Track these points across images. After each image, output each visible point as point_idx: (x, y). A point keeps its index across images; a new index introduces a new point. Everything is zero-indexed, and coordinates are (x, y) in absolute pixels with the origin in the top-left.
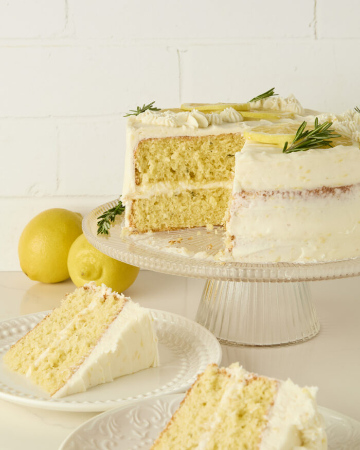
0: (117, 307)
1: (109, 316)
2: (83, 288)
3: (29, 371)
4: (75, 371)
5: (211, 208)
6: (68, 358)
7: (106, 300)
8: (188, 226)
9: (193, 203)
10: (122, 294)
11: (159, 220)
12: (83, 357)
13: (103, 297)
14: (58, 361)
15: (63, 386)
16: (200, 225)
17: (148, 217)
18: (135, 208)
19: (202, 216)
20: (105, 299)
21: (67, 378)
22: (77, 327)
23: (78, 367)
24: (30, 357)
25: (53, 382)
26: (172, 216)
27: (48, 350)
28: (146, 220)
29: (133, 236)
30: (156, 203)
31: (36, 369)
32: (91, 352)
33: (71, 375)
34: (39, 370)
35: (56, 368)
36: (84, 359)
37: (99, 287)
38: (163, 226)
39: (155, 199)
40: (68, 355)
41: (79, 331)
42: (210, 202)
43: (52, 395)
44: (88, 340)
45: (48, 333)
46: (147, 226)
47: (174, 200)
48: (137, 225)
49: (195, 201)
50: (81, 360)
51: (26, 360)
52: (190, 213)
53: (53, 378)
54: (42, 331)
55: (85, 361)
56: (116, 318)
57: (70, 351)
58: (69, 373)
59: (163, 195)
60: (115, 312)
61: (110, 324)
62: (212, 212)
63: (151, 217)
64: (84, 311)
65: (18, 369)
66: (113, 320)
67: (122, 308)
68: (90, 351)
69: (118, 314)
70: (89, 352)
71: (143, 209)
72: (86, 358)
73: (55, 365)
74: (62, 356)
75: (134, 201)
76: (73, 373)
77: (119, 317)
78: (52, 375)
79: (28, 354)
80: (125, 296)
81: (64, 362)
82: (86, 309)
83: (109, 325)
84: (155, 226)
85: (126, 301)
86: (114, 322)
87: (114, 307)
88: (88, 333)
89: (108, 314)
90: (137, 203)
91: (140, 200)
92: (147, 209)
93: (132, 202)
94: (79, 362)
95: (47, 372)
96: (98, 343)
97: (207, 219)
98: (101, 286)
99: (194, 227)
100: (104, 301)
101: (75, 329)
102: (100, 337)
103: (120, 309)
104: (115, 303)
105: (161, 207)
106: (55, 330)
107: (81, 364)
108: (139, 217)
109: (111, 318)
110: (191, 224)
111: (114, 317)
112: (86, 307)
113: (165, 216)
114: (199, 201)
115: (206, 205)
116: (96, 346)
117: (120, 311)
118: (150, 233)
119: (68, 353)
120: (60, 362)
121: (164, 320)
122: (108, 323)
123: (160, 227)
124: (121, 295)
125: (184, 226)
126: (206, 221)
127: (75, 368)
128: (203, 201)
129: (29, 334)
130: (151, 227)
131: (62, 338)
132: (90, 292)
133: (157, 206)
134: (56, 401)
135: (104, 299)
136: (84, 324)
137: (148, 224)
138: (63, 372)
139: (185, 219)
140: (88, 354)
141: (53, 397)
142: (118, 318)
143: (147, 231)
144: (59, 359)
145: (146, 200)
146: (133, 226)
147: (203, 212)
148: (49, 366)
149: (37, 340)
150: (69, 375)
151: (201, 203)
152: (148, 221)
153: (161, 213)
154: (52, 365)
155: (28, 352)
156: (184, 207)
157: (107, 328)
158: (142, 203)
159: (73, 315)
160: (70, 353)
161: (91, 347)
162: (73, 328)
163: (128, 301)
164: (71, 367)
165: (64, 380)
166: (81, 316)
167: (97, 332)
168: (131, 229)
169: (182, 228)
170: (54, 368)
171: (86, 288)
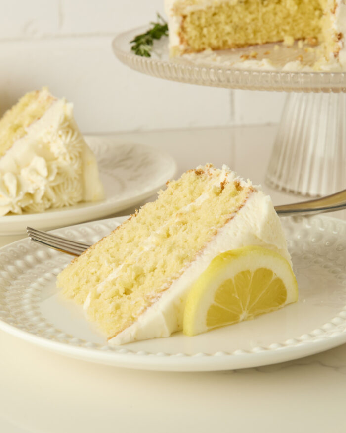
0: (237, 200)
1: (222, 214)
2: (193, 172)
3: (88, 301)
4: (152, 301)
5: (288, 15)
6: (148, 281)
7: (223, 191)
8: (259, 41)
9: (264, 10)
10: (248, 180)
11: (220, 35)
12: (169, 279)
13: (220, 185)
14: (133, 285)
15: (130, 326)
16: (275, 39)
17: (205, 31)
18: (186, 25)
19: (277, 26)
20: (223, 188)
21: (138, 312)
22: (171, 232)
23: (159, 295)
24: (94, 278)
25: (116, 318)
26: (236, 29)
27: (121, 267)
28: (202, 36)
29: (187, 56)
30: (214, 14)
31: (98, 296)
32: (183, 272)
33: (146, 308)
34: (101, 298)
35: (127, 296)
36: (171, 283)
37: (219, 170)
38: (225, 42)
39: (213, 10)
40: (149, 276)
41: (173, 238)
42: (288, 6)
43: (110, 338)
44: (182, 252)
45: (130, 241)
46: (203, 43)
47: (239, 9)
48: (191, 42)
49: (267, 6)
50: (165, 285)
51: (87, 282)
52: (260, 23)
53: (118, 312)
54: (121, 239)
55: (172, 286)
56: (232, 218)
57: (154, 270)
58: (144, 304)
59: (224, 5)
60: (233, 209)
61: (221, 227)
62: (290, 20)
63: (209, 32)
64: (187, 208)
65: (74, 296)
66: (227, 221)
67: (245, 201)
68: (183, 270)
69: (236, 212)
70: (180, 271)
71: (197, 23)
72: (173, 280)
73: (127, 292)
74: (139, 276)
75: (185, 17)
76: (150, 305)
77: (238, 217)
78: (118, 307)
79: (93, 274)
80: (253, 184)
81: (140, 287)
82: (192, 204)
83: (219, 229)
84: (215, 42)
85: (252, 190)
86: (227, 224)
87: (233, 201)
88: (186, 242)
89: (221, 212)
90: (188, 19)
91: (192, 14)
92: (203, 21)
93: (181, 19)
94: (162, 288)
95: (111, 302)
96: (198, 258)
97: (285, 31)
98: (221, 169)
99: (267, 43)
100: (221, 192)
101: (168, 235)
102: (203, 248)
103: (241, 203)
104: (234, 195)
105: (222, 18)
106: (140, 237)
107: (164, 290)
108: (192, 32)
109: (224, 218)
110: (262, 39)
111: (229, 216)
112: (192, 201)
113: (228, 28)
114: (272, 6)
115: (281, 11)
116: (193, 263)
117: (240, 207)
118: (208, 51)
119: (150, 271)
120: (136, 286)
121: (321, 229)
122: (219, 225)
123: (221, 44)
124: (246, 182)
125: (253, 42)
126: (282, 33)
127: (153, 298)
128: (278, 6)
129: (102, 242)
130: (210, 45)
131: (146, 249)
132: (203, 178)
133: (217, 17)
134: (112, 349)
135: (220, 189)
136: (183, 228)
137: (204, 40)
138: (134, 302)
139: (255, 32)
140: (178, 275)
141: (110, 341)
142: (235, 218)
143: (204, 49)
144: (135, 282)
145: (201, 11)
146: (185, 43)
147: (278, 20)
148: (117, 293)
149: (111, 251)
150: (142, 308)
151: (275, 9)
152: (204, 36)
153: (222, 26)
154: (122, 291)
155: (93, 270)
156: (253, 16)
157: (216, 233)
158: (195, 17)
159: (171, 215)
160: (152, 272)
161: (186, 263)
162: (165, 234)
163: (256, 191)
164: (148, 294)
165: (134, 315)
166: (181, 214)
167: (199, 240)
168: (183, 47)
169: (251, 45)
170: (124, 296)
171: (199, 173)
